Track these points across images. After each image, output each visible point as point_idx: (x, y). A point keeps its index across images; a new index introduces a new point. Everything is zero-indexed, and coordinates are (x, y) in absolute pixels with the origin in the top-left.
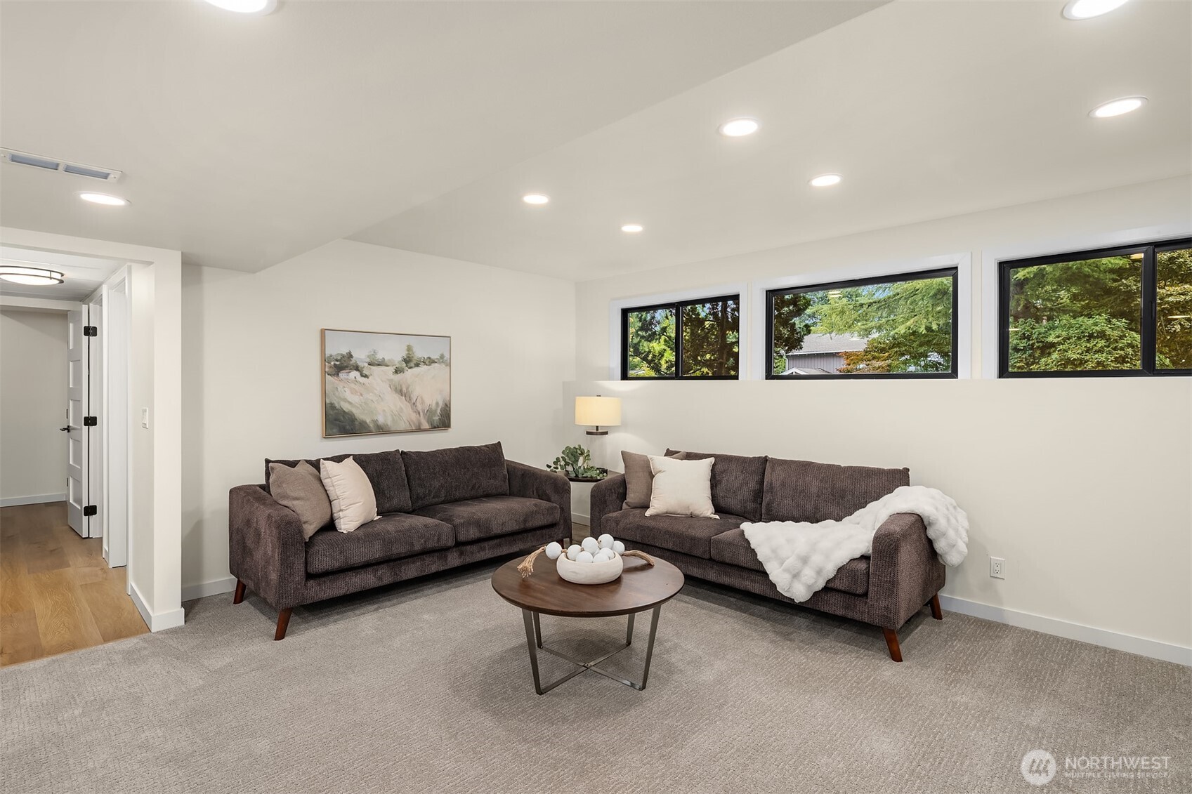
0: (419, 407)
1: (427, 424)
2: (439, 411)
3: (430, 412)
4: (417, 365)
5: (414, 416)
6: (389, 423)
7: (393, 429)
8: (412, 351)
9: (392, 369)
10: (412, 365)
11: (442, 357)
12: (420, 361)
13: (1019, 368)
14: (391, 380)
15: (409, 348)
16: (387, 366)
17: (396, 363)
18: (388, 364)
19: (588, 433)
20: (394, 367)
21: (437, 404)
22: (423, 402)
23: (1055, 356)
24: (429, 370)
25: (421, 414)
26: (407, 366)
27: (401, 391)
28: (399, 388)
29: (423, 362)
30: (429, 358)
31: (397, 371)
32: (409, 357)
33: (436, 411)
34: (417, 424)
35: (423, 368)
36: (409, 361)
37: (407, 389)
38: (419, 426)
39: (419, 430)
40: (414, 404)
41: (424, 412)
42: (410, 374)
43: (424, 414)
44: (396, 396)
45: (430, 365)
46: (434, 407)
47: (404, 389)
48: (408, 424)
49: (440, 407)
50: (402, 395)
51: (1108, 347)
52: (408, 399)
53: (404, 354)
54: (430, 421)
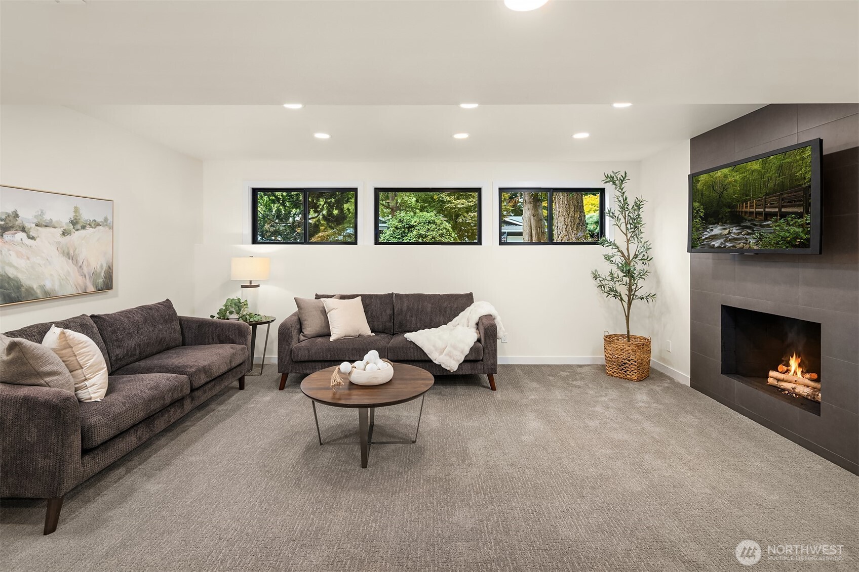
0: (85, 270)
1: (92, 287)
2: (103, 274)
3: (95, 274)
4: (84, 227)
5: (80, 280)
6: (57, 287)
7: (60, 294)
8: (79, 213)
9: (59, 231)
10: (79, 227)
11: (106, 220)
12: (87, 224)
13: (398, 238)
14: (59, 243)
15: (76, 210)
16: (55, 228)
17: (64, 224)
18: (56, 225)
19: (243, 287)
20: (62, 229)
21: (102, 266)
22: (89, 265)
23: (415, 232)
24: (94, 232)
25: (87, 277)
26: (74, 228)
27: (68, 254)
28: (66, 251)
29: (89, 225)
30: (94, 221)
31: (64, 234)
32: (76, 219)
33: (100, 273)
34: (84, 288)
35: (89, 230)
36: (74, 223)
37: (74, 252)
38: (85, 289)
39: (85, 293)
40: (81, 267)
41: (89, 274)
42: (77, 236)
43: (90, 278)
44: (63, 259)
45: (95, 228)
46: (98, 269)
47: (71, 252)
48: (75, 287)
49: (104, 270)
50: (69, 259)
51: (436, 228)
52: (75, 262)
53: (71, 215)
54: (95, 284)
